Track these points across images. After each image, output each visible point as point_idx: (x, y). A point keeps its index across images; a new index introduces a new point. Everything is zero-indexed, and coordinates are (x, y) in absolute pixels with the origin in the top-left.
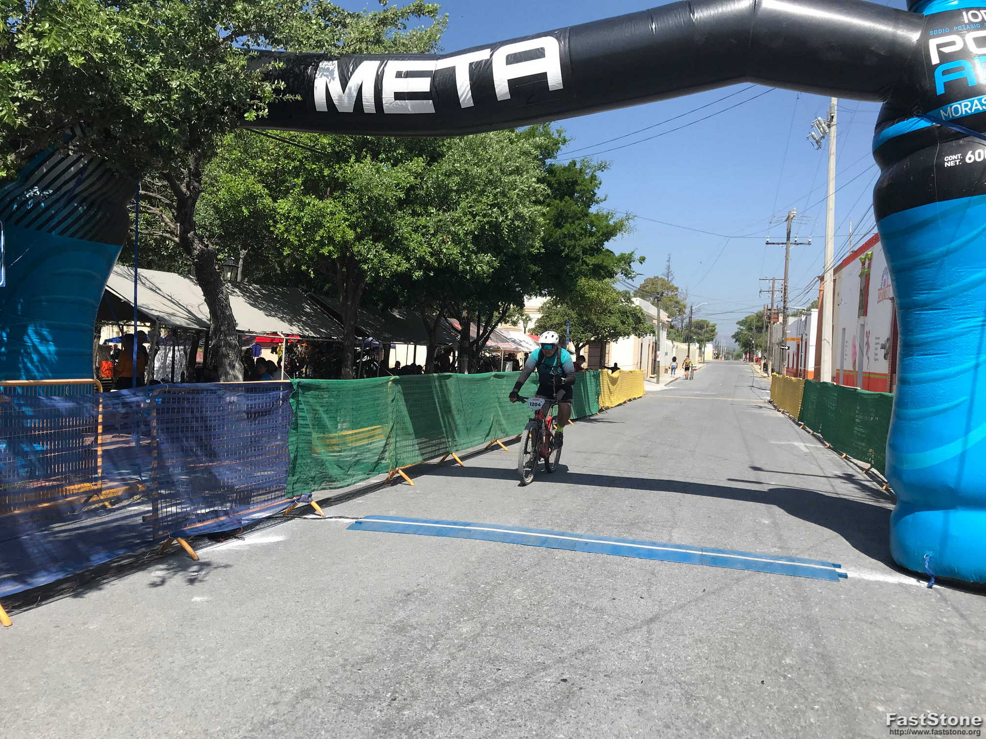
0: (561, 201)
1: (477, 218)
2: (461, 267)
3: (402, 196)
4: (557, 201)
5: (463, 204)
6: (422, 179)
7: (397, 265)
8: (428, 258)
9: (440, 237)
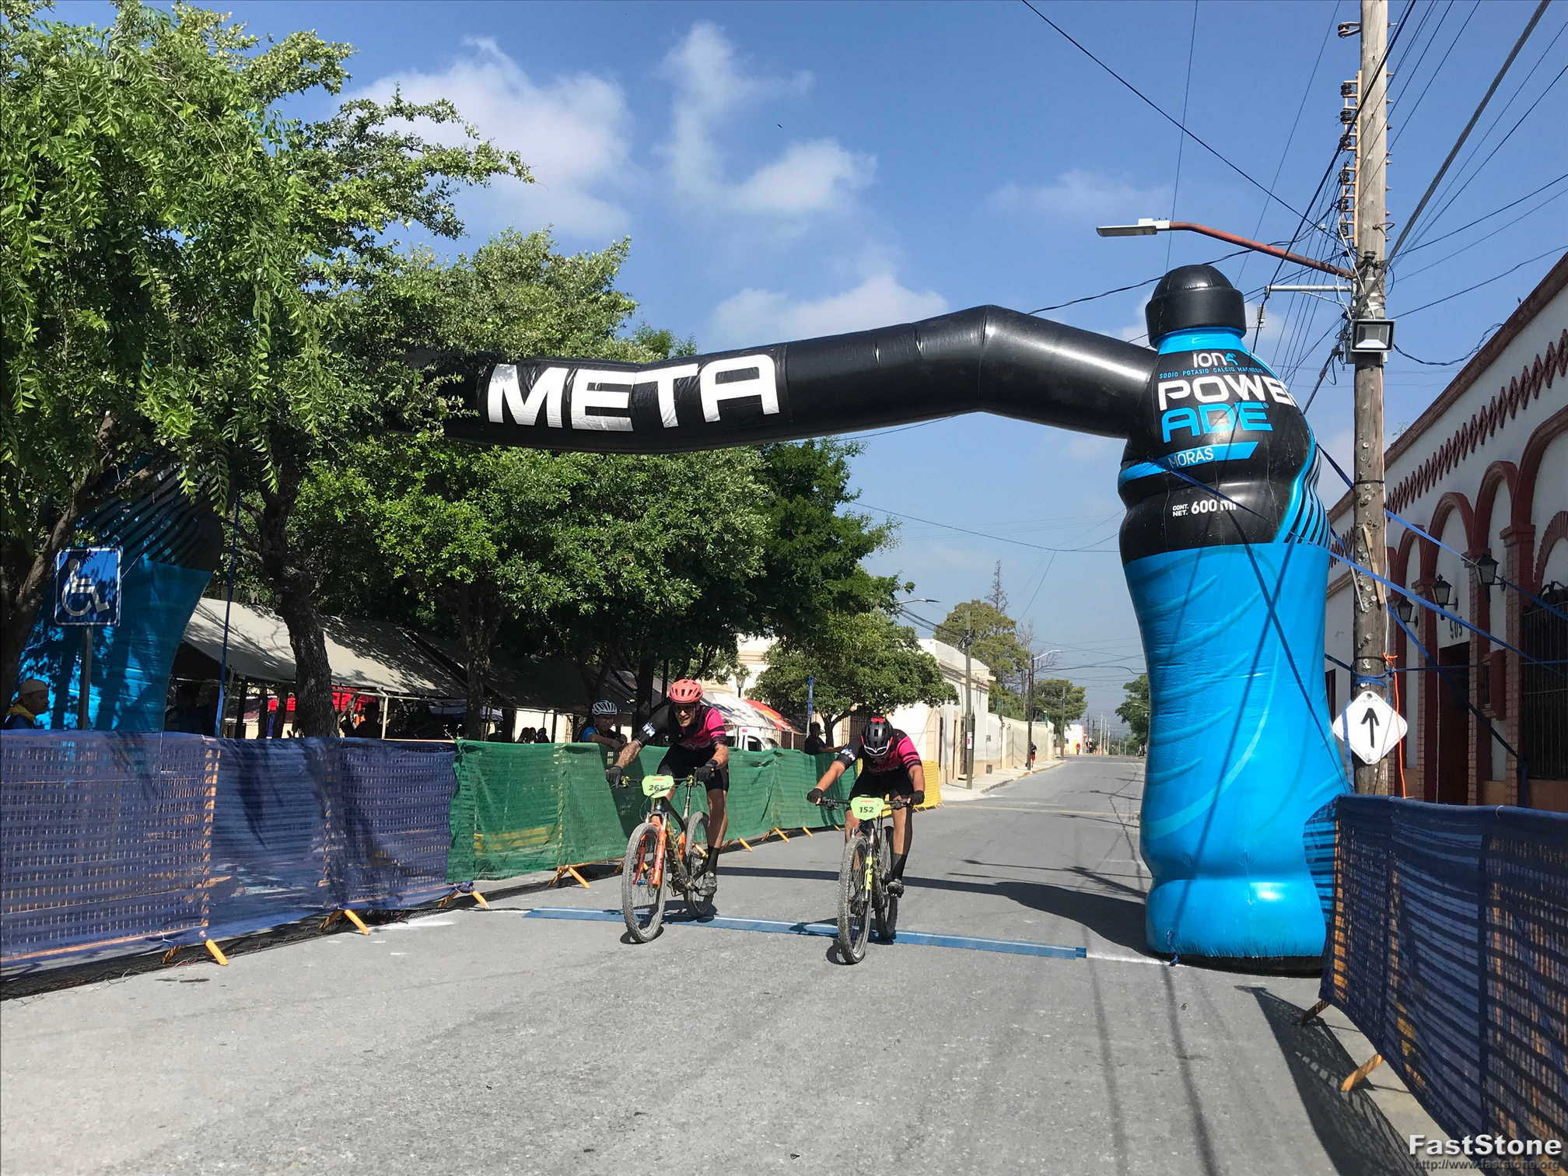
0: (791, 502)
1: (671, 531)
2: (647, 598)
3: (567, 500)
4: (785, 501)
5: (653, 511)
6: (594, 474)
7: (558, 595)
8: (603, 585)
9: (619, 556)
